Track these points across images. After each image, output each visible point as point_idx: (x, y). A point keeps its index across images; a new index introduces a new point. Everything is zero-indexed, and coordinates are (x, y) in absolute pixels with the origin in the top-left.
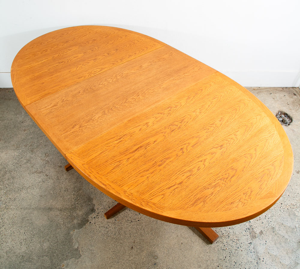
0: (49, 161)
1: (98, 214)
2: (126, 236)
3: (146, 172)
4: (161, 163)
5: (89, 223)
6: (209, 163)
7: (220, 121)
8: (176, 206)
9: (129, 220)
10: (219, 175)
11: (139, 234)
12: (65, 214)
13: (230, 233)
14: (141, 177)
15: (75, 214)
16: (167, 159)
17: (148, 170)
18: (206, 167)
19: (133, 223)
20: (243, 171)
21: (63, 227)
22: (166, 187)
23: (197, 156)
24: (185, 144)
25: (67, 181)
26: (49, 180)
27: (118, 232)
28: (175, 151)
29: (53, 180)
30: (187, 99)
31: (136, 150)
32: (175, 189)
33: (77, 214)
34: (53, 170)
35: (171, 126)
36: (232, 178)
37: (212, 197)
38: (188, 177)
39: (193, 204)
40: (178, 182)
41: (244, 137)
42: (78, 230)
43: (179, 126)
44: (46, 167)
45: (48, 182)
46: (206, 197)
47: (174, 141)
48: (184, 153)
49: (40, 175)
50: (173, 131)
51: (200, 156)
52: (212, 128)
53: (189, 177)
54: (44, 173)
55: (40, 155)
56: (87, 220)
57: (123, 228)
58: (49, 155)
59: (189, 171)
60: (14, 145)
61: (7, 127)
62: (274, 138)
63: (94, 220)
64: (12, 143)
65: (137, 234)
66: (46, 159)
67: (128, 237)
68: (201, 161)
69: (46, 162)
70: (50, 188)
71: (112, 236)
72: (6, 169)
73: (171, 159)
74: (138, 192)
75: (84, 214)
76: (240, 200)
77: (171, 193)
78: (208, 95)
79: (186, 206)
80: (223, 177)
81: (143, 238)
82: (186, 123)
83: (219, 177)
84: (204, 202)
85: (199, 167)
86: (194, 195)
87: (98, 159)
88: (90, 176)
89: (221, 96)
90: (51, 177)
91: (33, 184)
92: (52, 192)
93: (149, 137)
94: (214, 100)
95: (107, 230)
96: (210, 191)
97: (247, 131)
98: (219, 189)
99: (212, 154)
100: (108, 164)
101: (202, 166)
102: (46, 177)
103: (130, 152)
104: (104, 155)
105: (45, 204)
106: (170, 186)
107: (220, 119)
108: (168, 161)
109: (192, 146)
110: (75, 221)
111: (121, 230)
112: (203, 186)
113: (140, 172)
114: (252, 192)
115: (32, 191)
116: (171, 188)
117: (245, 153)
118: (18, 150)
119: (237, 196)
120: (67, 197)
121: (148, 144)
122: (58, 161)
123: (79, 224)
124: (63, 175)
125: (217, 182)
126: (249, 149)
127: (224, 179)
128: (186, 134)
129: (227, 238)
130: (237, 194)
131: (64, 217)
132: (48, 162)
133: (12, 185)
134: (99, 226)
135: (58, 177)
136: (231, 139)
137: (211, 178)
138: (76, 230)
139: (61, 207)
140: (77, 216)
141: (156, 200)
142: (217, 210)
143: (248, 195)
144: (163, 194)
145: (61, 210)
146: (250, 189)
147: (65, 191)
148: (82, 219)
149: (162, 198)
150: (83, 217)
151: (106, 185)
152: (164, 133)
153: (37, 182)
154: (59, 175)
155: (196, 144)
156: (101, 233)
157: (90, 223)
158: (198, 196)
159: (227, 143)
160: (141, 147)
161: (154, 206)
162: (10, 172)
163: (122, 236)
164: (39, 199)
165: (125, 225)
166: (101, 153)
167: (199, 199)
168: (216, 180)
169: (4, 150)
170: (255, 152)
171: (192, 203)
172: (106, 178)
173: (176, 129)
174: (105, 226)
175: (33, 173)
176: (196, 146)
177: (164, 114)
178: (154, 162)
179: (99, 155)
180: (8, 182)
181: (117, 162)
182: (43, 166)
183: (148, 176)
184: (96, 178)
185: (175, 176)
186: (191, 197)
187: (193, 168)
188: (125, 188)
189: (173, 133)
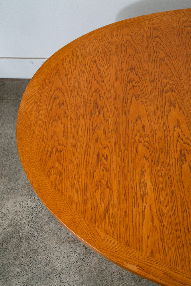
26: (91, 257)
45: (90, 260)
49: (74, 246)
60: (23, 187)
61: (8, 152)
64: (21, 182)
70: (95, 274)
72: (21, 234)
91: (66, 264)
92: (99, 282)
102: (84, 250)
115: (68, 280)
118: (31, 196)
133: (35, 266)
153: (72, 260)
162: (27, 239)
169: (10, 196)
175: (63, 243)
180: (27, 261)
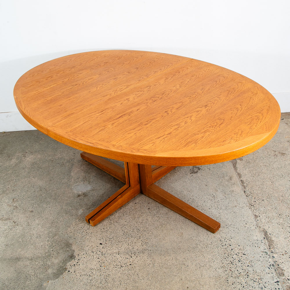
0: (18, 206)
1: (78, 261)
2: (116, 283)
3: (132, 131)
4: (146, 123)
5: (67, 272)
6: (195, 118)
7: (202, 90)
8: (168, 149)
9: (118, 264)
10: (207, 124)
11: (131, 280)
12: (37, 263)
13: (249, 272)
14: (128, 134)
15: (50, 263)
16: (153, 119)
17: (135, 129)
18: (192, 121)
19: (123, 268)
20: (231, 119)
21: (34, 278)
22: (155, 138)
23: (183, 115)
24: (169, 108)
25: (40, 226)
26: (18, 227)
27: (104, 280)
28: (160, 113)
29: (22, 226)
30: (165, 79)
31: (120, 117)
32: (164, 138)
33: (53, 263)
34: (23, 216)
35: (152, 99)
36: (220, 125)
37: (203, 139)
38: (175, 129)
39: (185, 146)
40: (166, 133)
41: (228, 98)
42: (53, 281)
43: (160, 97)
44: (14, 213)
45: (16, 229)
46: (197, 140)
47: (157, 107)
48: (169, 114)
49: (6, 222)
50: (155, 101)
51: (186, 114)
52: (194, 96)
53: (177, 129)
54: (10, 220)
55: (7, 201)
56: (65, 268)
57: (111, 275)
58: (18, 200)
59: (176, 125)
62: (257, 95)
63: (73, 268)
65: (129, 280)
66: (14, 205)
67: (118, 285)
68: (188, 117)
69: (14, 208)
70: (18, 236)
71: (97, 285)
73: (157, 119)
74: (127, 144)
75: (61, 262)
76: (232, 138)
77: (161, 141)
78: (186, 75)
79: (178, 148)
80: (211, 126)
81: (137, 285)
82: (167, 95)
83: (208, 125)
84: (196, 143)
85: (186, 122)
86: (185, 140)
87: (82, 127)
88: (74, 139)
89: (199, 74)
90: (19, 224)
92: (20, 240)
93: (131, 108)
94: (192, 78)
95: (91, 278)
96: (200, 136)
97: (229, 94)
98: (210, 133)
99: (198, 111)
100: (92, 129)
101: (189, 121)
102: (13, 224)
103: (114, 119)
104: (87, 124)
105: (12, 254)
106: (160, 136)
107: (201, 89)
108: (153, 121)
109: (177, 109)
110: (50, 271)
111: (108, 278)
112: (193, 133)
113: (126, 131)
114: (242, 132)
116: (160, 138)
117: (230, 108)
119: (228, 136)
120: (40, 244)
121: (131, 112)
122: (29, 206)
123: (54, 273)
124: (34, 220)
125: (207, 129)
126: (234, 105)
127: (213, 126)
128: (168, 102)
129: (246, 278)
130: (227, 135)
131: (35, 267)
132: (16, 207)
134: (80, 275)
135: (28, 223)
136: (215, 100)
137: (200, 127)
138: (50, 282)
139: (32, 255)
140: (52, 264)
141: (146, 147)
142: (210, 147)
143: (239, 134)
144: (153, 143)
145: (31, 259)
146: (240, 130)
147: (37, 237)
148: (58, 268)
149: (153, 145)
150: (60, 265)
151: (93, 144)
152: (146, 104)
154: (29, 221)
155: (179, 107)
156: (83, 282)
157: (69, 271)
158: (189, 140)
159: (211, 104)
160: (124, 115)
161: (145, 151)
163: (109, 285)
164: (4, 249)
165: (113, 271)
166: (83, 123)
167: (190, 142)
168: (204, 128)
170: (241, 106)
171: (183, 145)
172: (93, 138)
173: (158, 100)
174: (88, 274)
176: (180, 108)
177: (143, 91)
178: (139, 123)
179: (82, 124)
181: (102, 127)
182: (10, 213)
183: (135, 132)
184: (82, 140)
185: (162, 130)
186: (182, 142)
187: (180, 123)
188: (114, 143)
189: (155, 103)
